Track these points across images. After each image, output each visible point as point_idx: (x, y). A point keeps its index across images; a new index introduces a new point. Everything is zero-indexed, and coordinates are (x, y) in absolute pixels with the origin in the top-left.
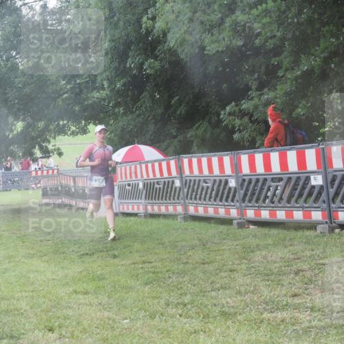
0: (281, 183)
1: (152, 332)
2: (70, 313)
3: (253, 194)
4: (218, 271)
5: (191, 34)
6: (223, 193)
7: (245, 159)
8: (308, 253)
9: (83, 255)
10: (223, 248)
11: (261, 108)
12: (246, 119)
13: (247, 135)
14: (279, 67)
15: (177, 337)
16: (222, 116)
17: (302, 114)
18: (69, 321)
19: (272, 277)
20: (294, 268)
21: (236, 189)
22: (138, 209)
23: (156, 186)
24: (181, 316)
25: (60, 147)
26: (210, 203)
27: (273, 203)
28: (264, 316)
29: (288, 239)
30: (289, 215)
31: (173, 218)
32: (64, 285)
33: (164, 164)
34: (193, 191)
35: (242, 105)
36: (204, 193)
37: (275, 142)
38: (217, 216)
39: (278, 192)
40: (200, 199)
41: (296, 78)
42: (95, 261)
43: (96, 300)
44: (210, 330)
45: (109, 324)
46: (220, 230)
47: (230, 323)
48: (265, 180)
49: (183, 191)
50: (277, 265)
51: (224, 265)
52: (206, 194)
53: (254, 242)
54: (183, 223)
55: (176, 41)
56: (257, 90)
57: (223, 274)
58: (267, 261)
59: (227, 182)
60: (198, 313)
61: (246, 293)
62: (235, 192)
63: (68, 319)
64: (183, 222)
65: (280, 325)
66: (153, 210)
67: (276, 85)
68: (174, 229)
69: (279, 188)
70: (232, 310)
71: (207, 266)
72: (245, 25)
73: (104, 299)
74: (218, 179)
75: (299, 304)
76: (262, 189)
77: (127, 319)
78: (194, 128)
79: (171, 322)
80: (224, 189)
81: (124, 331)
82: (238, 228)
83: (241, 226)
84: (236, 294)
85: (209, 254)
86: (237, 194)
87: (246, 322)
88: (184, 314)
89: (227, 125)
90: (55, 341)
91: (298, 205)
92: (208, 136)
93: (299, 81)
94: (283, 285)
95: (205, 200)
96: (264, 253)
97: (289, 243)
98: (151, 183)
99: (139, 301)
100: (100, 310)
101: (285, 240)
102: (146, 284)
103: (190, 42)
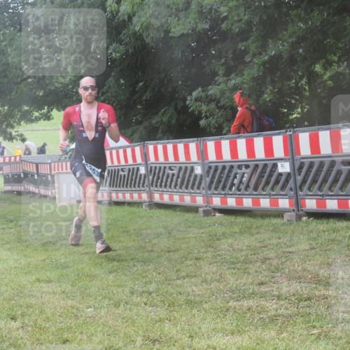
0: (247, 171)
1: (117, 321)
2: (33, 301)
3: (219, 181)
4: (183, 259)
5: (157, 18)
6: (189, 181)
7: (211, 145)
8: (275, 241)
9: (47, 243)
10: (188, 236)
11: (228, 94)
12: (213, 106)
13: (214, 122)
14: (246, 52)
15: (142, 326)
16: (188, 102)
17: (268, 100)
18: (31, 310)
19: (239, 266)
20: (261, 256)
21: (202, 176)
22: (103, 196)
23: (121, 173)
24: (146, 304)
25: (24, 133)
26: (175, 190)
27: (240, 190)
28: (230, 304)
29: (255, 226)
30: (256, 202)
31: (138, 206)
32: (26, 273)
33: (129, 151)
34: (158, 178)
35: (208, 91)
36: (169, 180)
37: (242, 129)
38: (182, 203)
39: (244, 179)
40: (165, 186)
41: (264, 63)
42: (58, 249)
43: (60, 289)
44: (175, 318)
45: (73, 313)
46: (185, 218)
47: (195, 311)
48: (232, 167)
49: (148, 178)
50: (244, 253)
51: (189, 253)
52: (172, 181)
53: (220, 230)
54: (148, 211)
55: (142, 25)
56: (224, 75)
57: (189, 262)
58: (233, 250)
59: (192, 169)
60: (163, 301)
61: (212, 281)
62: (201, 179)
63: (31, 307)
64: (148, 209)
65: (246, 313)
66: (117, 197)
67: (243, 70)
68: (139, 217)
69: (246, 175)
70: (197, 299)
71: (171, 254)
72: (211, 9)
73: (67, 287)
74: (183, 166)
75: (266, 292)
76: (228, 176)
77: (91, 307)
78: (160, 114)
79: (135, 311)
80: (190, 176)
81: (88, 320)
82: (204, 216)
83: (207, 213)
84: (202, 282)
85: (174, 242)
86: (203, 181)
87: (211, 310)
88: (149, 302)
89: (193, 111)
90: (18, 329)
91: (265, 193)
92: (174, 122)
93: (267, 66)
94: (249, 274)
95: (170, 187)
96: (230, 241)
97: (255, 232)
98: (115, 170)
99: (103, 290)
100: (64, 299)
101: (251, 228)
102: (110, 272)
103: (156, 26)
